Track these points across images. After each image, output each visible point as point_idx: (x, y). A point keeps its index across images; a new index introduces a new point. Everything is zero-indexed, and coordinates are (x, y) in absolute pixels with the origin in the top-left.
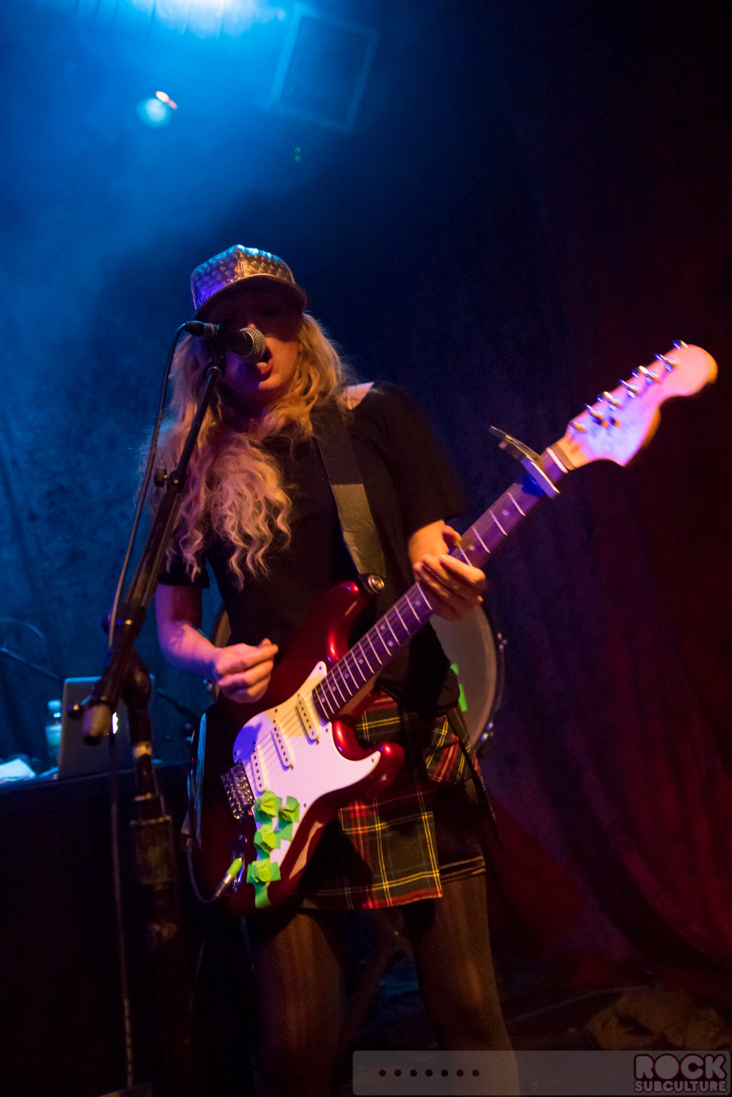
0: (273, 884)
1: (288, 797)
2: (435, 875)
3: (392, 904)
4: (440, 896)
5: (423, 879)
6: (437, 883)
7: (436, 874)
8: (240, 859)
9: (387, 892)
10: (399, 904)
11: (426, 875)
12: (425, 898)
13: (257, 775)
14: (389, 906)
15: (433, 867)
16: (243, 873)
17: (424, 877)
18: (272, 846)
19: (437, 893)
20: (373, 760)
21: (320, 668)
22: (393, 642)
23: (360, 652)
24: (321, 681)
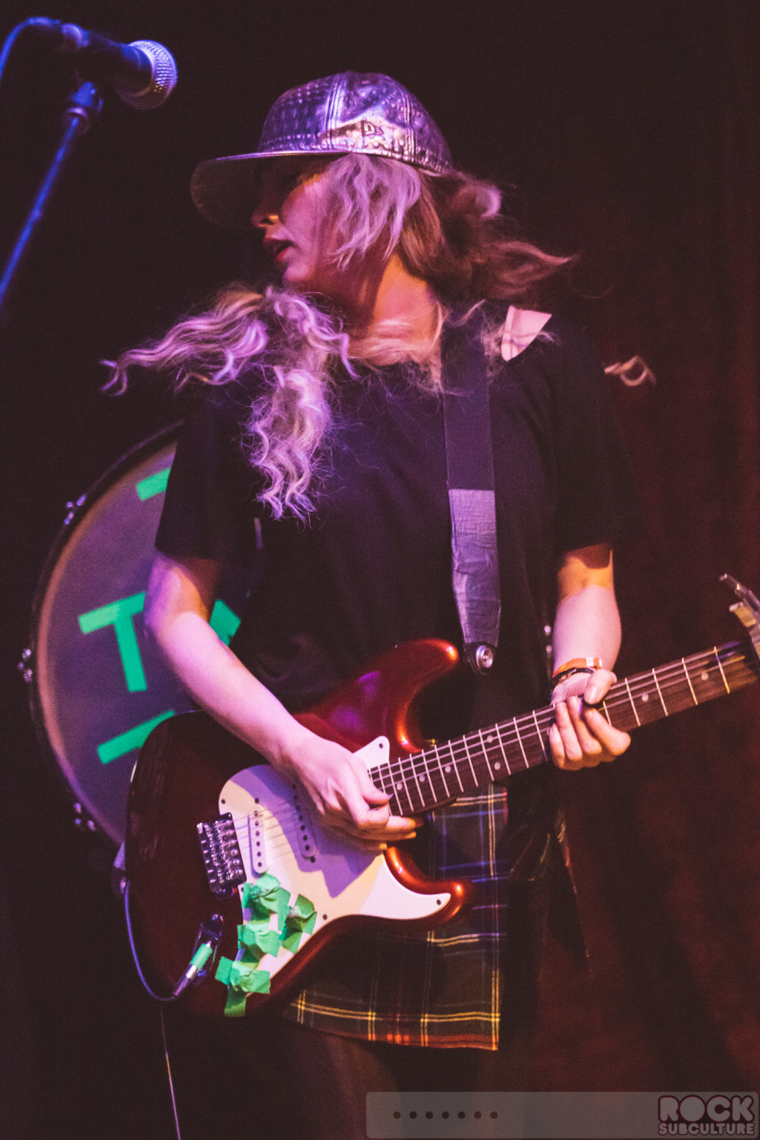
0: (256, 996)
1: (300, 895)
2: (493, 1020)
3: (427, 1045)
4: (494, 1048)
5: (476, 1020)
6: (493, 1031)
7: (495, 1019)
8: (208, 945)
9: (424, 1028)
10: (436, 1046)
11: (481, 1017)
12: (474, 1046)
13: (256, 849)
14: (423, 1045)
15: (493, 1008)
16: (211, 966)
17: (478, 1018)
18: (264, 950)
19: (490, 1044)
20: (439, 902)
21: (381, 746)
22: (502, 767)
23: (449, 759)
24: (381, 766)
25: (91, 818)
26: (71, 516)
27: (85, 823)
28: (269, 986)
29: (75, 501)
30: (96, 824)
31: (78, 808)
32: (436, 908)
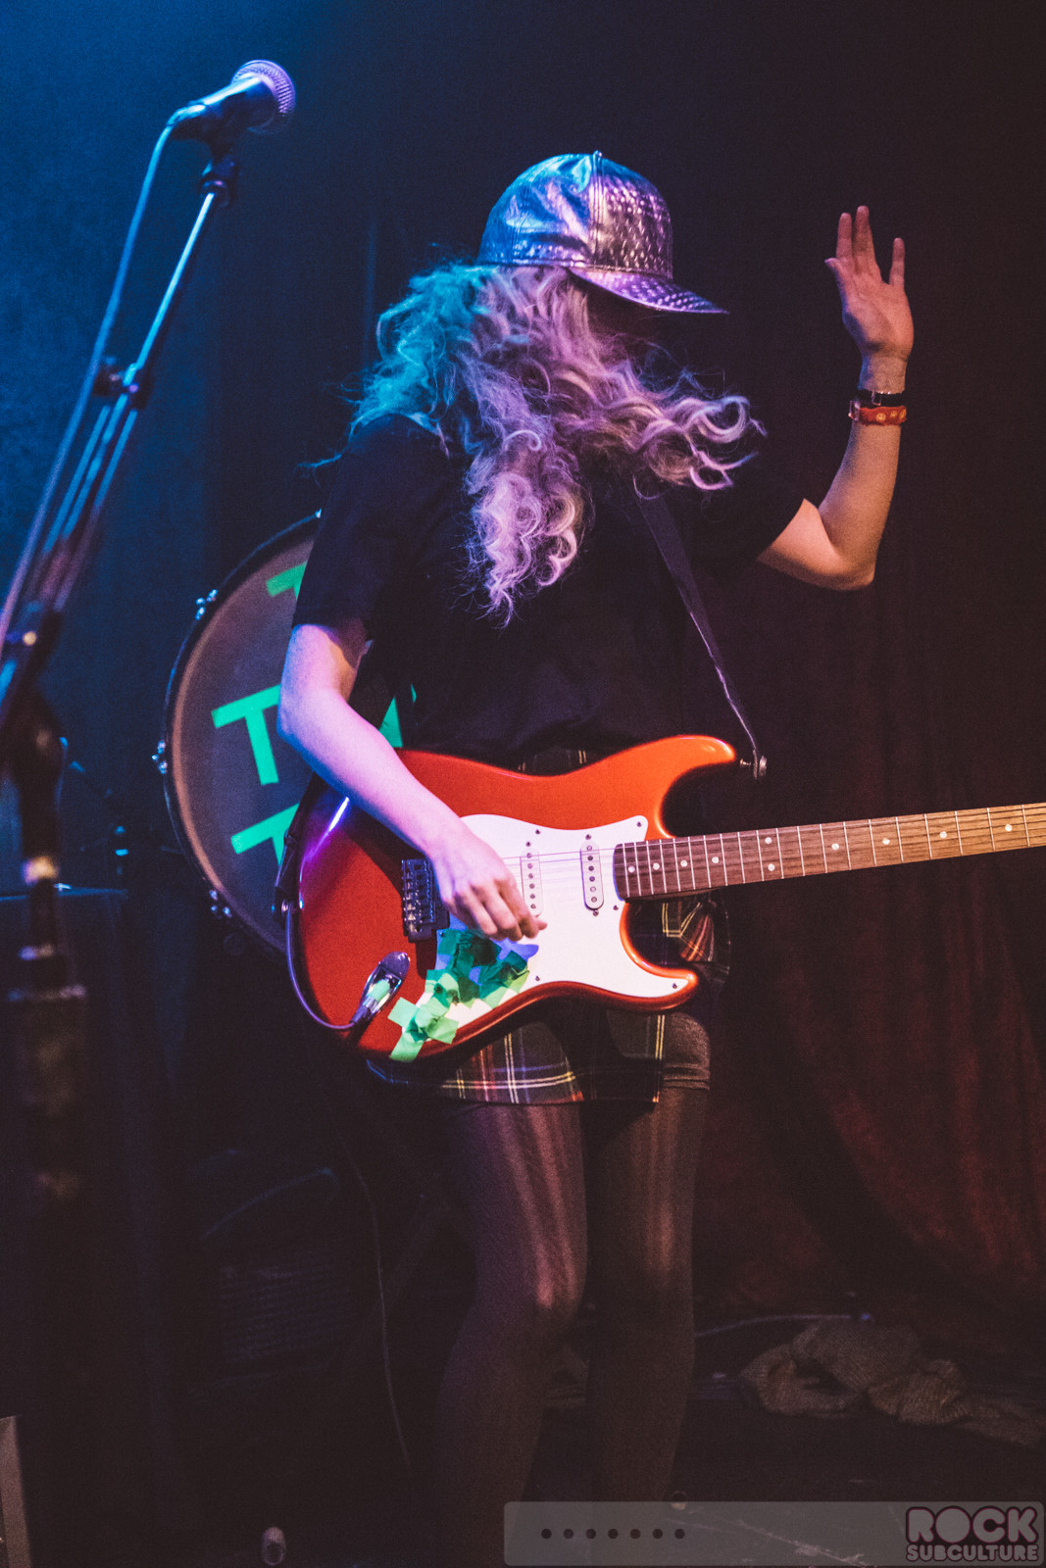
20: (675, 986)
21: (639, 824)
22: (776, 869)
23: (718, 850)
24: (637, 843)
25: (228, 905)
26: (201, 611)
27: (220, 911)
28: (454, 1036)
29: (205, 596)
30: (232, 911)
31: (214, 894)
32: (671, 991)
